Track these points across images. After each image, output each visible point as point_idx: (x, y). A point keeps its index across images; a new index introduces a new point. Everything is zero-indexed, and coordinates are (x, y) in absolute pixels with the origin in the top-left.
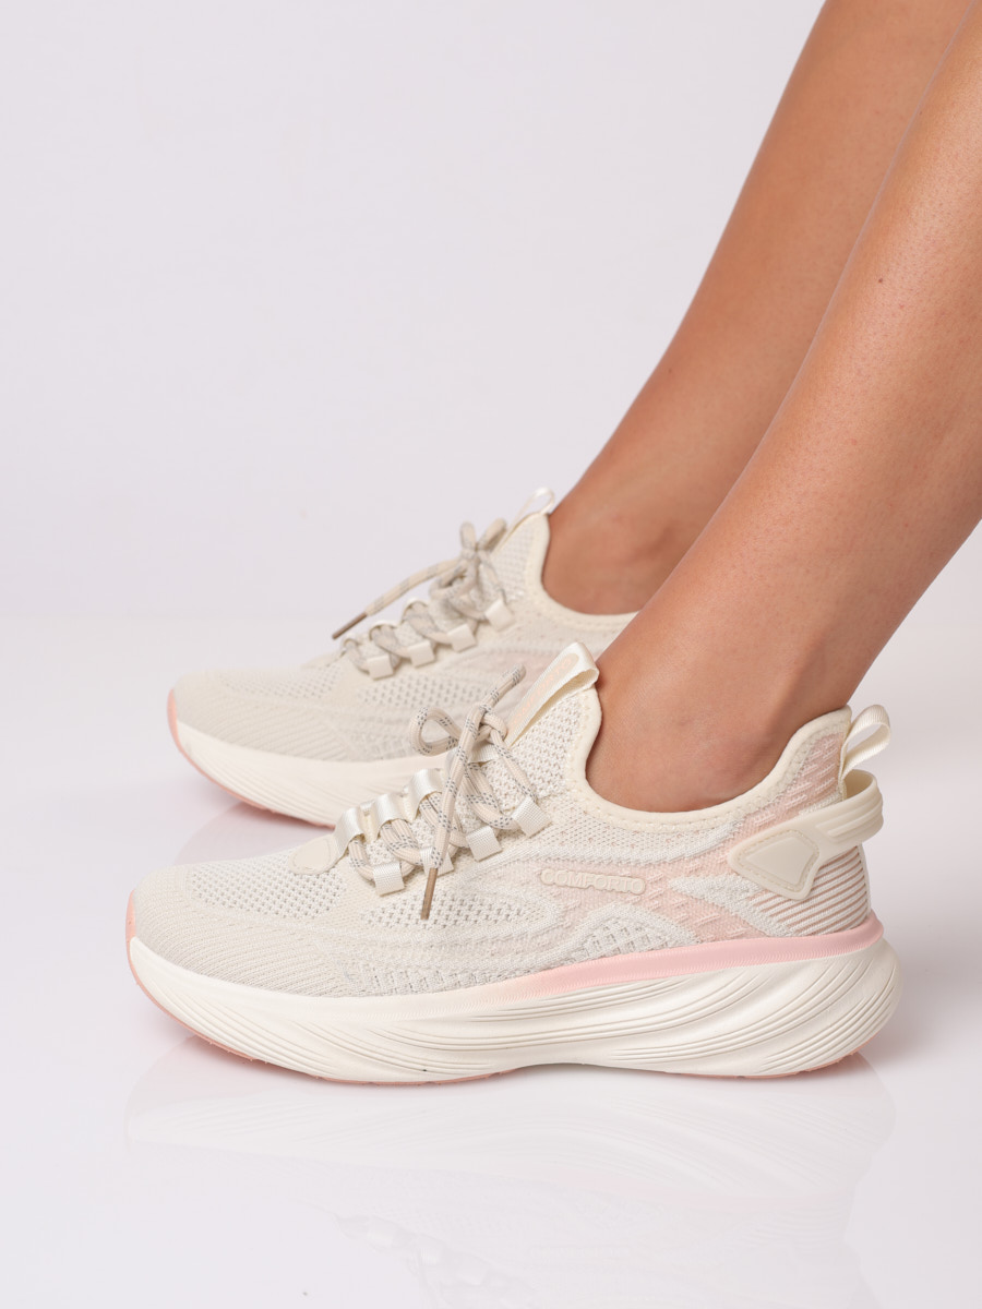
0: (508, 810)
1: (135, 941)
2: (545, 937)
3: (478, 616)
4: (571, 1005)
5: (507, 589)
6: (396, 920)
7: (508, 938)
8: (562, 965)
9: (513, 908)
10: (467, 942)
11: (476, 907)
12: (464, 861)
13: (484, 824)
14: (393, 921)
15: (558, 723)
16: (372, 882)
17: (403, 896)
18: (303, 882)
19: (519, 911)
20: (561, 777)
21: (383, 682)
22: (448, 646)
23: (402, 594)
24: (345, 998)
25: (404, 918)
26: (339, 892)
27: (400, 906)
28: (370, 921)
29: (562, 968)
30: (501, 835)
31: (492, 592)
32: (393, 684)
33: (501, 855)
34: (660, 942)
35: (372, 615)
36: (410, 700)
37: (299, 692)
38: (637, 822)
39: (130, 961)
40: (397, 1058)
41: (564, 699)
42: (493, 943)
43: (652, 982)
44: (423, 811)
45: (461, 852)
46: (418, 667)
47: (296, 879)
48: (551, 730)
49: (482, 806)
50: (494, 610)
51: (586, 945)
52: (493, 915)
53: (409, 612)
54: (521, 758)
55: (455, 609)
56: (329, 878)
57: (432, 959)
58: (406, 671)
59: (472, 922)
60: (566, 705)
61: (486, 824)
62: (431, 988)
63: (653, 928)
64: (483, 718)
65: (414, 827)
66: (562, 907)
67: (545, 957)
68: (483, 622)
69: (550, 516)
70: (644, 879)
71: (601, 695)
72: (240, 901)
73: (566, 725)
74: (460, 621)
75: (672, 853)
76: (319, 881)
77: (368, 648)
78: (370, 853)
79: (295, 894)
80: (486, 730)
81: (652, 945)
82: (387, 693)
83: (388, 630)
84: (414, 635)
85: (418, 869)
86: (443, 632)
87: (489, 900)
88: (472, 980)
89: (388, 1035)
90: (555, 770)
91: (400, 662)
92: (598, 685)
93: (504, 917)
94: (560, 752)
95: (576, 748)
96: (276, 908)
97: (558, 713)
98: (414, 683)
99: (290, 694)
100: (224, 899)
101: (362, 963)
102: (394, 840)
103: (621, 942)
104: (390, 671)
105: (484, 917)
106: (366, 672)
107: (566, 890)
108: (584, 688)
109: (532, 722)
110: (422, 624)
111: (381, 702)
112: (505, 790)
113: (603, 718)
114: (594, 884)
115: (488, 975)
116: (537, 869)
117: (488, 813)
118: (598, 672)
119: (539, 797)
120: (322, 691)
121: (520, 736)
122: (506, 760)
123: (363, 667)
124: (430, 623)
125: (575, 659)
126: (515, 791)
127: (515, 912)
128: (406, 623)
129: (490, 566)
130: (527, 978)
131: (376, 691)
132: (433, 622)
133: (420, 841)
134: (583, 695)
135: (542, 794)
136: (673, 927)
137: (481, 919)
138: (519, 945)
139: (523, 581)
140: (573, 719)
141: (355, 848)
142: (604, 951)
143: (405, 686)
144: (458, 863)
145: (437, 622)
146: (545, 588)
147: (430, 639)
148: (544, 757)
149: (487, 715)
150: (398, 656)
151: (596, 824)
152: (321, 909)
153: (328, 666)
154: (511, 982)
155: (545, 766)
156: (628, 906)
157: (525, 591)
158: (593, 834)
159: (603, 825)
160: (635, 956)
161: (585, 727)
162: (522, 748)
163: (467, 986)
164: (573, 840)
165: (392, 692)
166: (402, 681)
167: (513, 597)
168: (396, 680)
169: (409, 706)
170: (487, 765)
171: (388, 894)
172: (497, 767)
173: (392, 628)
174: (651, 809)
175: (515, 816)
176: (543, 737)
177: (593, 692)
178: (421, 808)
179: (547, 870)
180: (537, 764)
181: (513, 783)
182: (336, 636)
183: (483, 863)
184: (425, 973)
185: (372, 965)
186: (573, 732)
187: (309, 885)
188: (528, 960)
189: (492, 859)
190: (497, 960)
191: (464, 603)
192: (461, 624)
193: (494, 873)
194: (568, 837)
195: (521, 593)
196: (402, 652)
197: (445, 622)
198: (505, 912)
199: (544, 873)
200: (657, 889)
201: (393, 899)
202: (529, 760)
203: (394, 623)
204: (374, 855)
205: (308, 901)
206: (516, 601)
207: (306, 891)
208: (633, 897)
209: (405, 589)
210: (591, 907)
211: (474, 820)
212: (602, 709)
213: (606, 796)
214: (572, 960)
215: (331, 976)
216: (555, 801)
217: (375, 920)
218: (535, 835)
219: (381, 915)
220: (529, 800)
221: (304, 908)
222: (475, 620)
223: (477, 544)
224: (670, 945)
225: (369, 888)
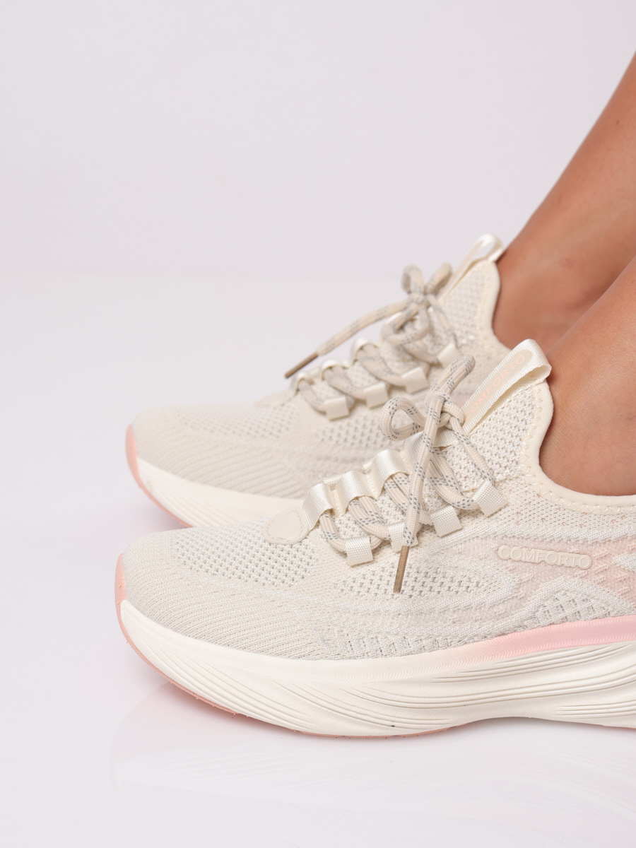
0: (468, 492)
1: (125, 604)
2: (501, 607)
3: (431, 359)
4: (523, 667)
5: (458, 334)
6: (366, 589)
7: (468, 608)
8: (515, 631)
9: (472, 580)
10: (432, 610)
11: (439, 579)
12: (427, 537)
13: (446, 503)
14: (363, 591)
15: (514, 413)
16: (344, 554)
17: (372, 567)
18: (278, 551)
19: (478, 583)
20: (517, 463)
21: (339, 423)
22: (401, 388)
23: (352, 336)
24: (321, 661)
25: (373, 587)
26: (312, 562)
27: (369, 576)
28: (342, 590)
29: (516, 634)
30: (462, 514)
31: (444, 336)
32: (349, 425)
33: (462, 532)
34: (603, 612)
35: (323, 355)
36: (364, 439)
37: (257, 432)
38: (585, 504)
39: (121, 622)
40: (370, 716)
41: (519, 391)
42: (454, 611)
43: (596, 647)
44: (388, 490)
45: (424, 529)
46: (373, 408)
47: (271, 548)
48: (507, 419)
49: (446, 488)
50: (446, 352)
51: (538, 614)
52: (454, 586)
53: (361, 354)
54: (479, 444)
55: (407, 352)
56: (302, 548)
57: (400, 626)
58: (362, 412)
59: (435, 593)
60: (521, 398)
61: (449, 504)
62: (399, 653)
63: (598, 599)
64: (443, 407)
65: (379, 503)
66: (517, 580)
67: (501, 625)
68: (436, 365)
69: (498, 262)
70: (590, 556)
71: (553, 388)
72: (222, 569)
73: (521, 416)
74: (412, 363)
75: (617, 533)
76: (293, 551)
77: (321, 388)
78: (339, 526)
79: (271, 562)
80: (446, 417)
81: (597, 614)
82: (343, 433)
83: (341, 371)
84: (366, 375)
85: (385, 543)
86: (398, 375)
87: (450, 573)
88: (435, 645)
89: (361, 695)
90: (511, 457)
91: (355, 403)
92: (549, 380)
93: (464, 589)
94: (516, 441)
95: (531, 437)
96: (255, 575)
97: (513, 404)
98: (368, 423)
99: (248, 434)
100: (206, 566)
101: (336, 629)
102: (364, 516)
103: (568, 612)
104: (346, 412)
105: (446, 588)
106: (323, 413)
107: (520, 564)
108: (537, 382)
109: (489, 411)
110: (376, 367)
111: (337, 442)
112: (464, 473)
113: (554, 409)
114: (546, 560)
115: (449, 641)
116: (494, 546)
117: (449, 494)
118: (550, 368)
119: (497, 480)
120: (279, 431)
121: (478, 423)
122: (466, 445)
123: (321, 408)
124: (383, 365)
125: (528, 355)
126: (474, 475)
127: (475, 584)
128: (357, 363)
129: (439, 310)
130: (484, 643)
131: (332, 431)
132: (386, 364)
133: (386, 517)
134: (536, 388)
135: (499, 477)
136: (616, 598)
137: (444, 590)
138: (478, 614)
139: (473, 326)
140: (528, 410)
141: (325, 521)
142: (553, 620)
143: (360, 427)
144: (421, 539)
145: (389, 364)
146: (495, 333)
147: (385, 381)
148: (501, 444)
149: (446, 404)
150: (353, 397)
151: (548, 506)
152: (297, 578)
153: (283, 405)
154: (470, 647)
155: (503, 453)
156: (576, 579)
157: (475, 335)
158: (545, 515)
159: (555, 507)
160: (581, 623)
161: (539, 418)
162: (479, 435)
163: (431, 651)
164: (527, 519)
165: (347, 432)
166: (357, 422)
167: (464, 341)
168: (352, 421)
169: (364, 446)
170: (447, 449)
171: (358, 565)
172: (456, 452)
173: (344, 368)
174: (598, 493)
175: (475, 498)
176: (500, 426)
177: (546, 386)
178: (386, 486)
179: (503, 547)
180: (495, 450)
181: (472, 468)
182: (288, 375)
183: (445, 539)
184: (394, 639)
185: (345, 631)
186: (528, 422)
187: (284, 554)
188: (486, 627)
189: (453, 536)
190: (458, 628)
191: (418, 347)
192: (414, 367)
193: (455, 548)
194: (523, 517)
195: (472, 337)
196: (358, 394)
197: (397, 364)
198: (465, 584)
199: (501, 549)
200: (602, 565)
201: (362, 570)
202: (487, 447)
203: (346, 363)
204: (343, 528)
205: (284, 570)
206: (467, 345)
207: (281, 560)
208: (581, 572)
209: (355, 330)
210: (543, 580)
211: (436, 500)
212: (554, 402)
213: (558, 481)
214: (525, 627)
215: (309, 641)
216: (511, 484)
217: (347, 589)
218: (492, 515)
219: (352, 584)
220: (487, 483)
221: (281, 576)
222: (428, 363)
223: (426, 287)
224: (612, 614)
225: (341, 560)
